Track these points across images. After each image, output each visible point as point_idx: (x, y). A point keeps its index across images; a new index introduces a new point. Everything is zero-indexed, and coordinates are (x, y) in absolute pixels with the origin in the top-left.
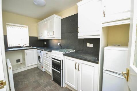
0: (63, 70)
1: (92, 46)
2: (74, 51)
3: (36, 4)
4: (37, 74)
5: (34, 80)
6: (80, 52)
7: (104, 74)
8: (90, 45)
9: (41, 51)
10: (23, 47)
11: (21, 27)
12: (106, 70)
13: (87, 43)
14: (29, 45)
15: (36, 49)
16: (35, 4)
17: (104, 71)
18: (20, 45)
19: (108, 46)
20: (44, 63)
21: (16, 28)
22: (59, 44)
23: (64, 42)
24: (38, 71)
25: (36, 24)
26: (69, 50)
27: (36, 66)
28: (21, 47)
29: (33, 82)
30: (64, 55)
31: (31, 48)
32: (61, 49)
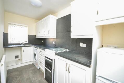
0: (54, 70)
1: (86, 47)
2: (68, 50)
3: (34, 5)
4: (31, 71)
5: (27, 78)
6: (73, 52)
7: (97, 80)
8: (83, 45)
9: (37, 49)
10: (22, 44)
11: (21, 27)
12: (100, 76)
13: (81, 43)
14: (27, 43)
15: (33, 47)
16: (32, 5)
17: (97, 77)
18: (19, 42)
19: (102, 47)
20: (39, 61)
21: (19, 27)
22: (54, 43)
23: (59, 41)
24: (33, 68)
25: (35, 24)
26: (62, 49)
27: (32, 63)
28: (20, 44)
29: (26, 79)
30: (56, 54)
31: (29, 45)
32: (56, 47)
